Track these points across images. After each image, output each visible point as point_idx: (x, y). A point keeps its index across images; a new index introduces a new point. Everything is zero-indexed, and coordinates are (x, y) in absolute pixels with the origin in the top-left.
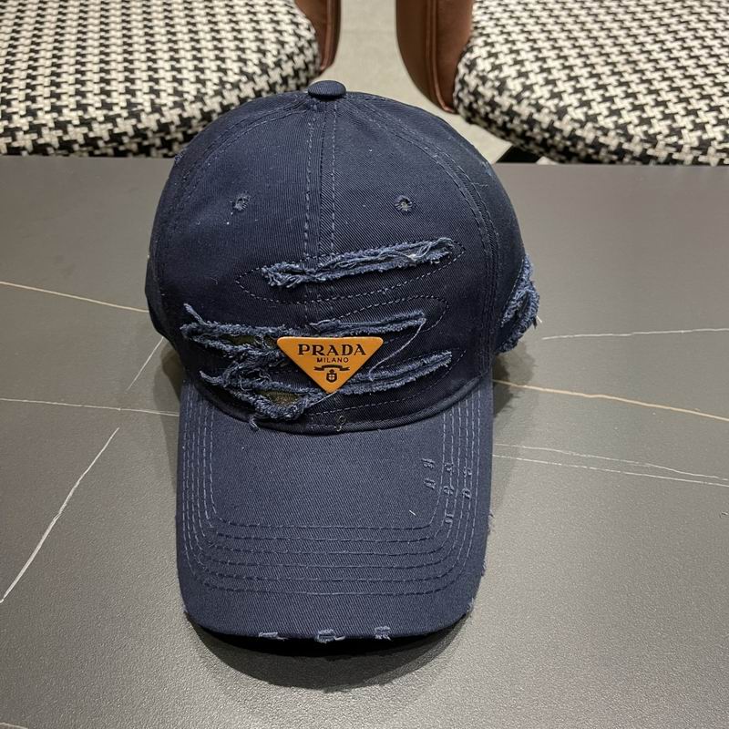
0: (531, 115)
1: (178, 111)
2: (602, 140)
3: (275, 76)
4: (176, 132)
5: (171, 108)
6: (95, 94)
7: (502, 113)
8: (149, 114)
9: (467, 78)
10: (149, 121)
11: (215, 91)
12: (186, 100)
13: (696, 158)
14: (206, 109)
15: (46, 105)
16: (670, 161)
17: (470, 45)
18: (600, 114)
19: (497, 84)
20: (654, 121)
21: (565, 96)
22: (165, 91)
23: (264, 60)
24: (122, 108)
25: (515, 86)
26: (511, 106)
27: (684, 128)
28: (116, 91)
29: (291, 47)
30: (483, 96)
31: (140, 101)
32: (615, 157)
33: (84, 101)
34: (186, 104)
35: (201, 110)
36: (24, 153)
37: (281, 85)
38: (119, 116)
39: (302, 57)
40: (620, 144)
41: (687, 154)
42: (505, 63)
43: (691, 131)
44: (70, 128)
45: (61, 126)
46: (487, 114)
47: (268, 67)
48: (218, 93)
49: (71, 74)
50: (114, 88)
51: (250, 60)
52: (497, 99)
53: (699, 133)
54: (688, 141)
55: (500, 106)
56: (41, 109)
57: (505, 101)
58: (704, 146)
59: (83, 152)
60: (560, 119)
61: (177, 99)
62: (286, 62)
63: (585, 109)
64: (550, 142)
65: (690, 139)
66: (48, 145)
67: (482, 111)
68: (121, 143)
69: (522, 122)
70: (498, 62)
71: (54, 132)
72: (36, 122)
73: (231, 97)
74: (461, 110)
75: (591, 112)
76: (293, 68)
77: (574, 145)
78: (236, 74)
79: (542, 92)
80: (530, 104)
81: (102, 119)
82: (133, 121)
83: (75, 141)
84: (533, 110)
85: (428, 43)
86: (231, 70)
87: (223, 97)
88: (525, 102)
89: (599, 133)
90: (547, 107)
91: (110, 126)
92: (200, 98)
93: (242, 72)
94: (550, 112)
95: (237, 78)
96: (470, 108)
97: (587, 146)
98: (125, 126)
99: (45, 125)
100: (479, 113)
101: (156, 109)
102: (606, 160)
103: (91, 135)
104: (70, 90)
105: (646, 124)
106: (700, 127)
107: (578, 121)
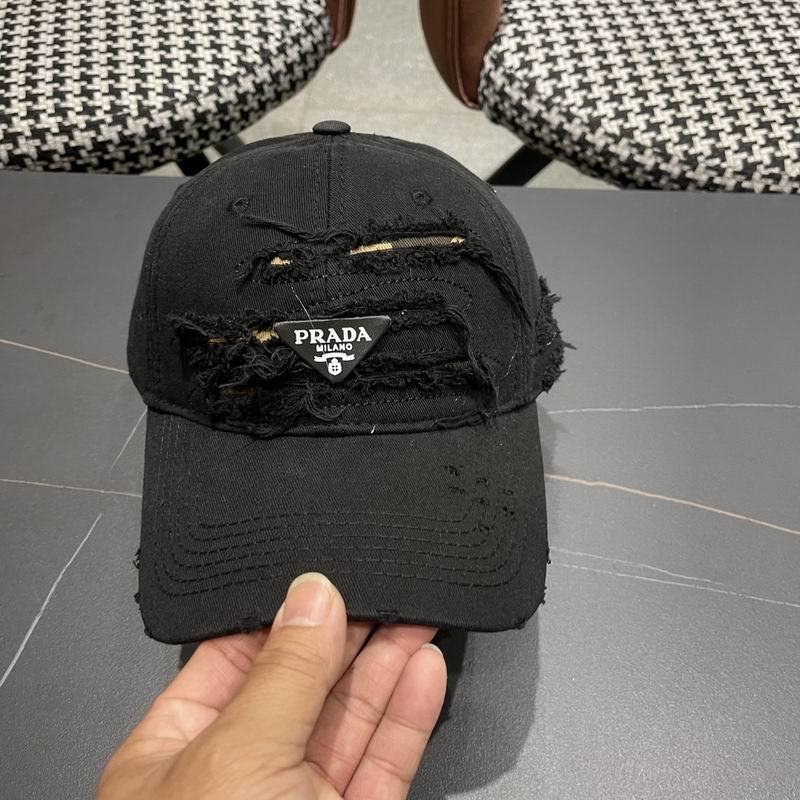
0: (561, 124)
1: (168, 114)
2: (637, 158)
3: (279, 64)
4: (167, 137)
5: (160, 111)
6: (76, 96)
7: (530, 119)
8: (136, 118)
9: (492, 74)
10: (136, 127)
11: (210, 88)
12: (177, 100)
13: (739, 184)
14: (200, 110)
15: (21, 110)
16: (710, 186)
17: (498, 34)
18: (637, 128)
19: (526, 85)
20: (696, 139)
21: (599, 104)
22: (154, 89)
23: (266, 46)
24: (106, 112)
25: (545, 88)
26: (540, 112)
27: (729, 148)
28: (98, 91)
29: (297, 27)
30: (510, 98)
31: (125, 102)
32: (650, 178)
33: (63, 105)
34: (177, 105)
35: (195, 111)
37: (286, 74)
38: (102, 121)
39: (310, 38)
40: (657, 165)
41: (729, 179)
42: (536, 60)
43: (736, 152)
44: (49, 137)
45: (39, 134)
46: (513, 118)
47: (271, 53)
48: (214, 90)
49: (48, 69)
50: (96, 88)
51: (250, 47)
52: (525, 103)
53: (744, 155)
54: (732, 164)
55: (528, 111)
56: (16, 114)
57: (533, 106)
58: (748, 170)
59: (64, 162)
60: (593, 132)
61: (167, 99)
62: (291, 46)
63: (621, 121)
64: (581, 155)
65: (735, 161)
66: (25, 156)
67: (509, 114)
68: (106, 152)
69: (552, 131)
70: (527, 58)
71: (31, 142)
72: (11, 130)
73: (228, 94)
74: (486, 107)
75: (627, 126)
76: (299, 52)
77: (607, 162)
78: (233, 65)
79: (574, 98)
80: (560, 113)
81: (83, 125)
82: (119, 128)
83: (55, 151)
84: (564, 119)
85: (449, 34)
86: (228, 60)
87: (219, 95)
88: (555, 110)
89: (634, 151)
90: (578, 117)
91: (92, 134)
92: (192, 97)
93: (241, 63)
94: (582, 123)
95: (235, 70)
96: (495, 108)
97: (621, 164)
98: (110, 133)
99: (20, 134)
100: (505, 116)
101: (144, 112)
102: (641, 181)
103: (73, 144)
104: (48, 90)
105: (686, 142)
106: (746, 147)
107: (612, 135)
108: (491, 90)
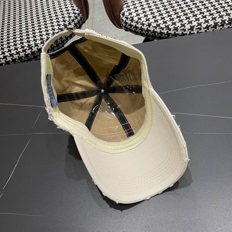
0: (141, 27)
2: (162, 31)
5: (40, 44)
6: (19, 44)
7: (133, 27)
8: (34, 47)
9: (123, 18)
10: (35, 49)
12: (44, 41)
13: (190, 32)
15: (6, 50)
16: (183, 34)
18: (161, 24)
19: (131, 19)
20: (176, 23)
21: (150, 19)
22: (38, 39)
23: (65, 24)
24: (27, 47)
25: (136, 19)
26: (136, 25)
27: (186, 23)
29: (73, 17)
30: (128, 23)
31: (31, 44)
32: (167, 36)
33: (16, 47)
36: (4, 65)
38: (26, 49)
39: (77, 19)
40: (168, 32)
41: (187, 31)
42: (133, 12)
44: (14, 55)
45: (11, 55)
46: (130, 28)
47: (67, 25)
49: (12, 39)
50: (24, 41)
51: (61, 24)
54: (187, 27)
55: (133, 26)
56: (5, 51)
57: (134, 24)
58: (192, 28)
59: (19, 61)
60: (149, 27)
61: (41, 41)
62: (72, 22)
63: (156, 23)
64: (148, 34)
65: (188, 27)
66: (9, 61)
67: (128, 27)
68: (29, 57)
69: (139, 29)
70: (131, 12)
71: (10, 57)
72: (5, 56)
74: (123, 28)
75: (158, 23)
76: (74, 23)
77: (155, 34)
78: (57, 30)
79: (144, 19)
80: (140, 24)
81: (22, 51)
82: (31, 50)
83: (16, 59)
84: (142, 26)
86: (56, 29)
88: (139, 23)
89: (161, 29)
90: (145, 24)
91: (24, 53)
93: (59, 29)
94: (146, 25)
95: (58, 31)
96: (125, 27)
97: (158, 34)
98: (28, 52)
99: (7, 56)
100: (128, 28)
101: (36, 45)
102: (165, 37)
103: (20, 56)
104: (13, 44)
105: (174, 24)
106: (190, 22)
107: (155, 27)
108: (123, 22)
